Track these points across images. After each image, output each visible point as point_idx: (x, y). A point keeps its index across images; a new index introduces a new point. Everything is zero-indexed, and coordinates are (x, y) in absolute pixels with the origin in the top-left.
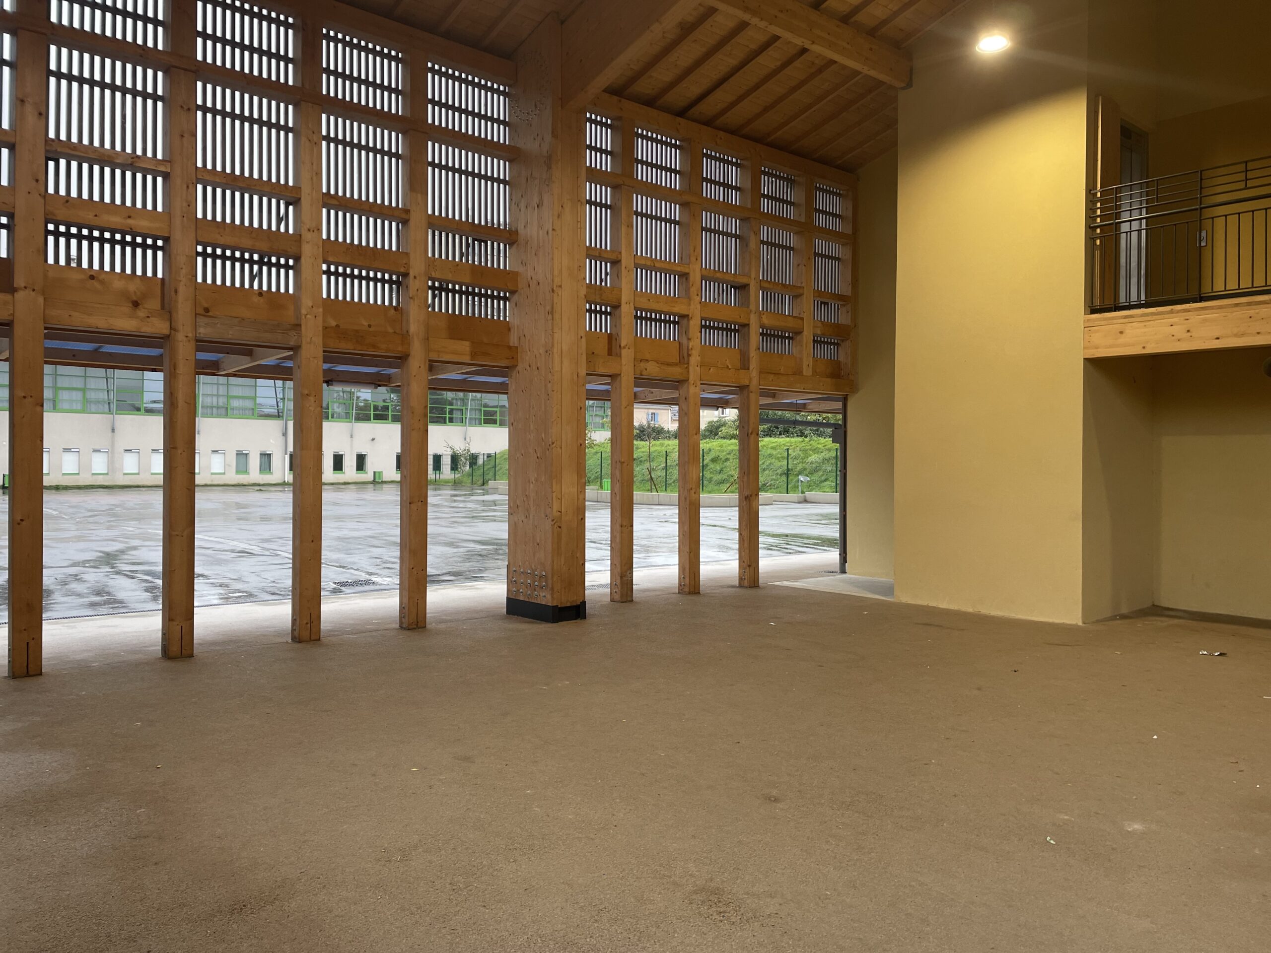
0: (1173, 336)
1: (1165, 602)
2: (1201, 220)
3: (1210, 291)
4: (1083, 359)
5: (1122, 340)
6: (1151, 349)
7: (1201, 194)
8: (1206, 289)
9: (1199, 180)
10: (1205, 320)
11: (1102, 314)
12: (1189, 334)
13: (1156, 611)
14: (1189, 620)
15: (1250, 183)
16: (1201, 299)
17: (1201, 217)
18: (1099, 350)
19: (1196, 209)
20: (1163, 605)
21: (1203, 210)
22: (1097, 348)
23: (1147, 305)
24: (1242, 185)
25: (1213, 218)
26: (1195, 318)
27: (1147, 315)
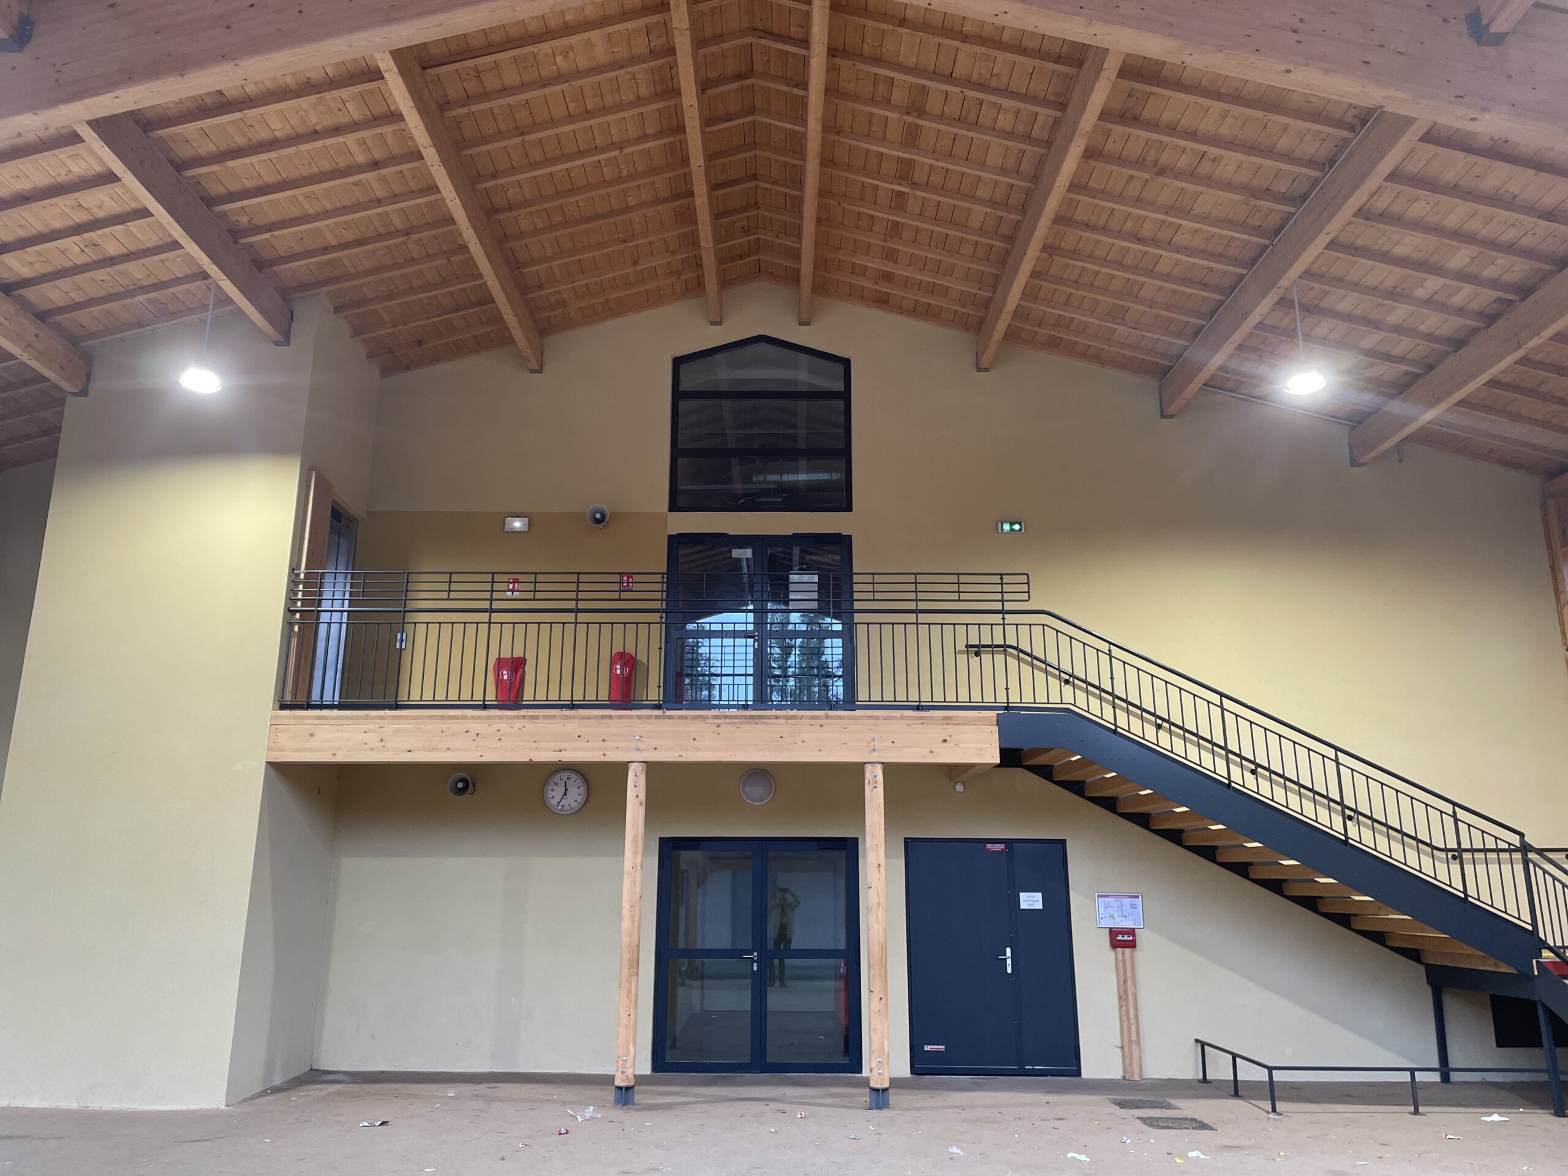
0: (366, 744)
1: (325, 1064)
2: (403, 623)
3: (407, 699)
4: (264, 764)
5: (312, 743)
6: (343, 757)
7: (406, 597)
8: (403, 697)
9: (406, 581)
10: (399, 730)
11: (293, 711)
12: (382, 744)
13: (315, 1076)
14: (351, 1083)
15: (453, 595)
16: (397, 707)
17: (404, 620)
18: (285, 753)
19: (400, 611)
20: (323, 1068)
21: (406, 613)
22: (282, 750)
23: (340, 707)
24: (445, 595)
25: (415, 623)
26: (390, 727)
27: (341, 718)
